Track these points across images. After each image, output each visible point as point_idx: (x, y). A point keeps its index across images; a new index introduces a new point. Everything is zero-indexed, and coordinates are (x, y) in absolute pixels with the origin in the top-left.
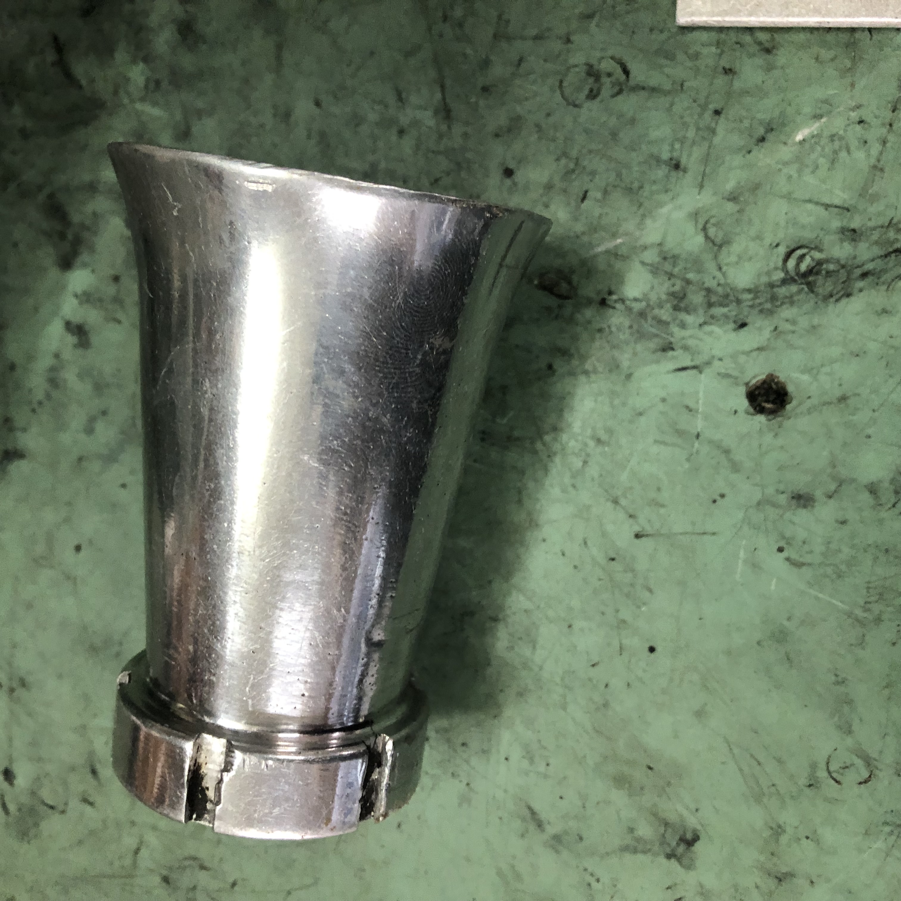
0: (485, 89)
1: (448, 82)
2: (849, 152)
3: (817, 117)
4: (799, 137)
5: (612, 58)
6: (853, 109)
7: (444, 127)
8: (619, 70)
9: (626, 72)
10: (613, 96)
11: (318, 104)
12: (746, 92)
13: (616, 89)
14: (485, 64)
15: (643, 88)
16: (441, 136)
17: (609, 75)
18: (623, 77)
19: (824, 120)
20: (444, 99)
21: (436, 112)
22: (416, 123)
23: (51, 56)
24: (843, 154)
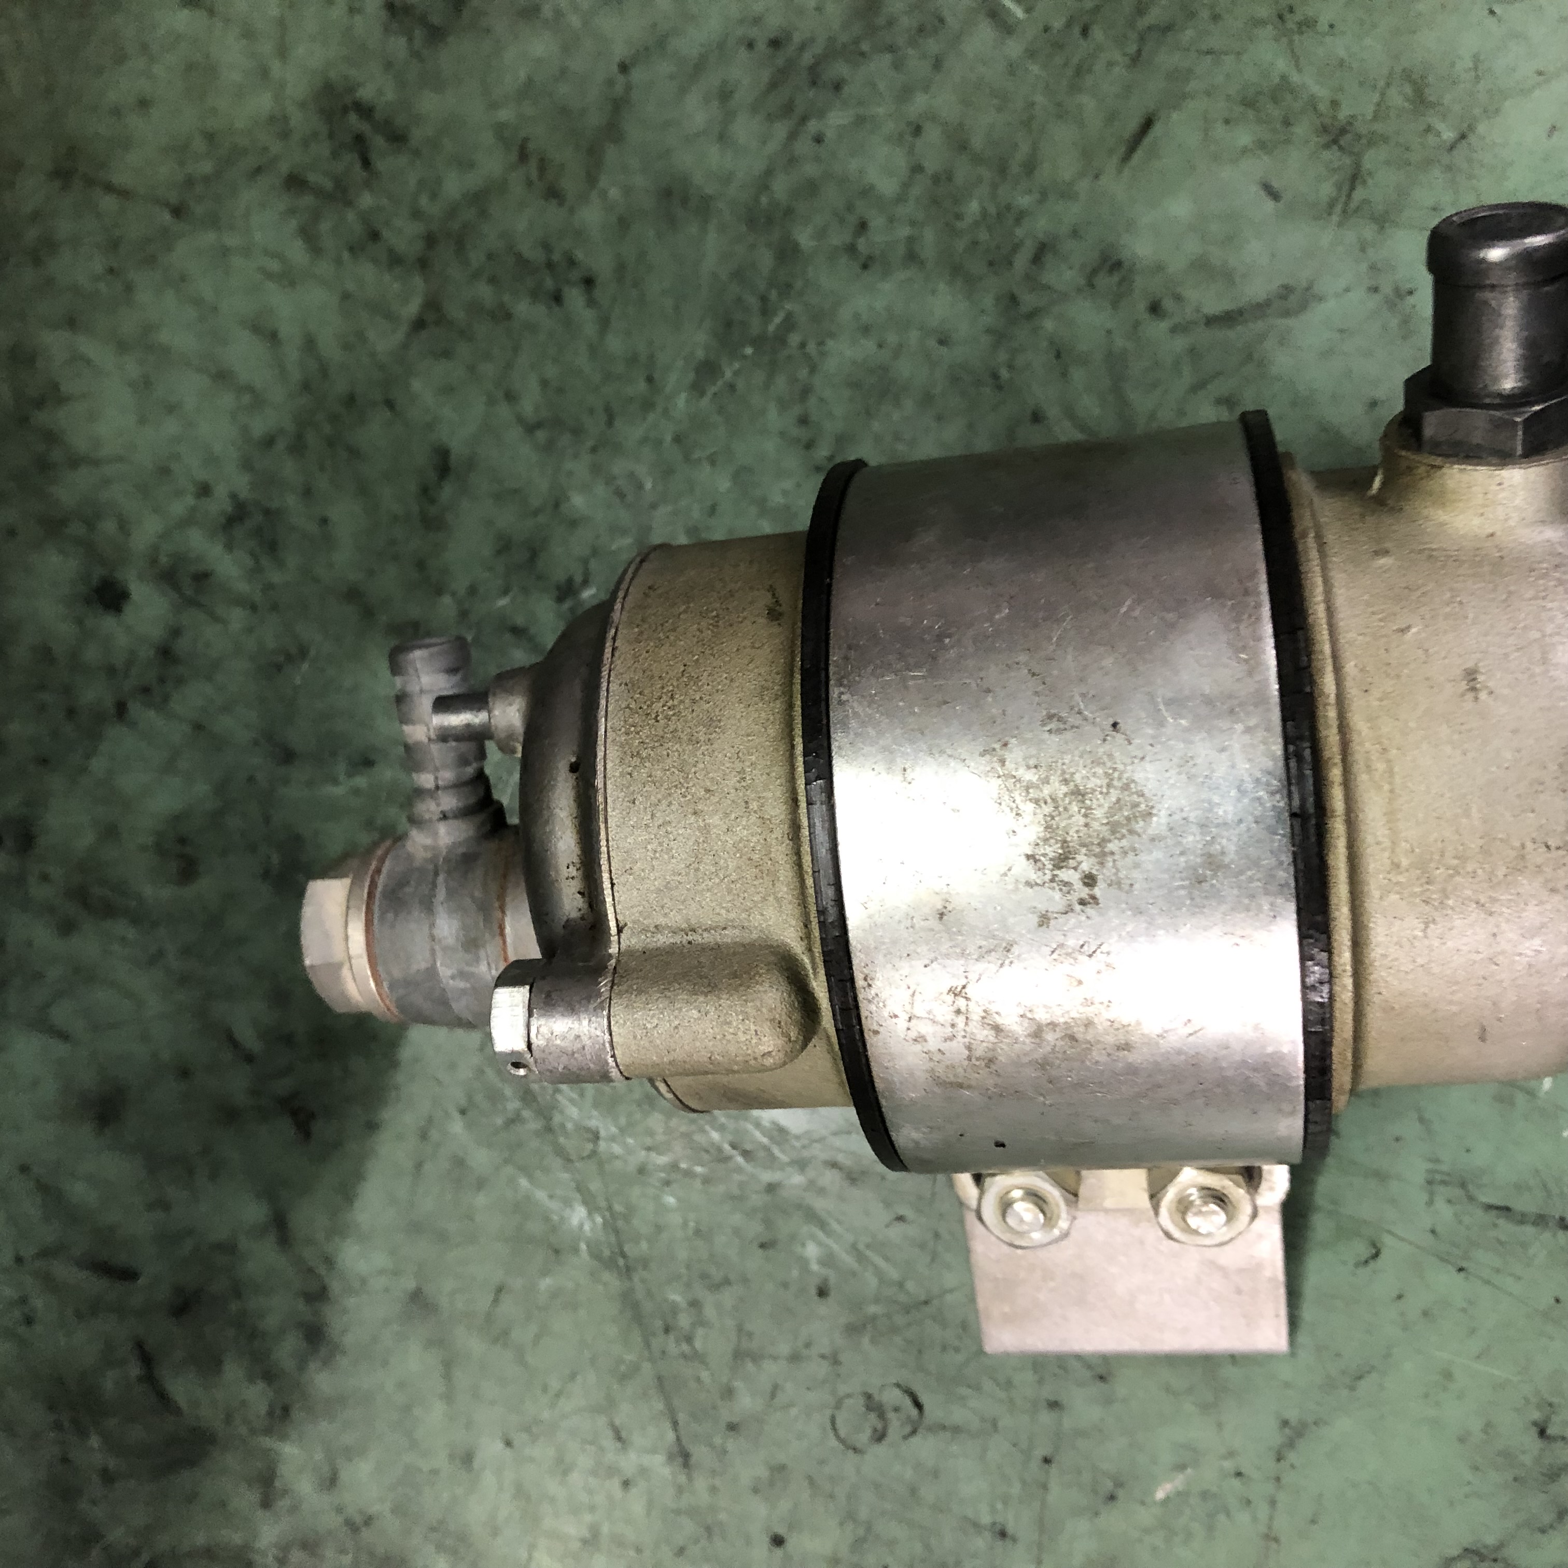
0: (732, 1427)
1: (682, 1417)
2: (1228, 1514)
3: (1181, 1467)
4: (1160, 1495)
5: (898, 1385)
6: (1225, 1458)
7: (682, 1479)
8: (908, 1402)
9: (918, 1405)
10: (906, 1437)
11: (508, 1444)
12: (1081, 1433)
13: (908, 1429)
14: (728, 1393)
15: (944, 1428)
16: (680, 1490)
17: (896, 1410)
18: (914, 1412)
19: (1189, 1471)
20: (678, 1439)
21: (671, 1458)
22: (643, 1471)
23: (135, 1370)
24: (1222, 1518)
